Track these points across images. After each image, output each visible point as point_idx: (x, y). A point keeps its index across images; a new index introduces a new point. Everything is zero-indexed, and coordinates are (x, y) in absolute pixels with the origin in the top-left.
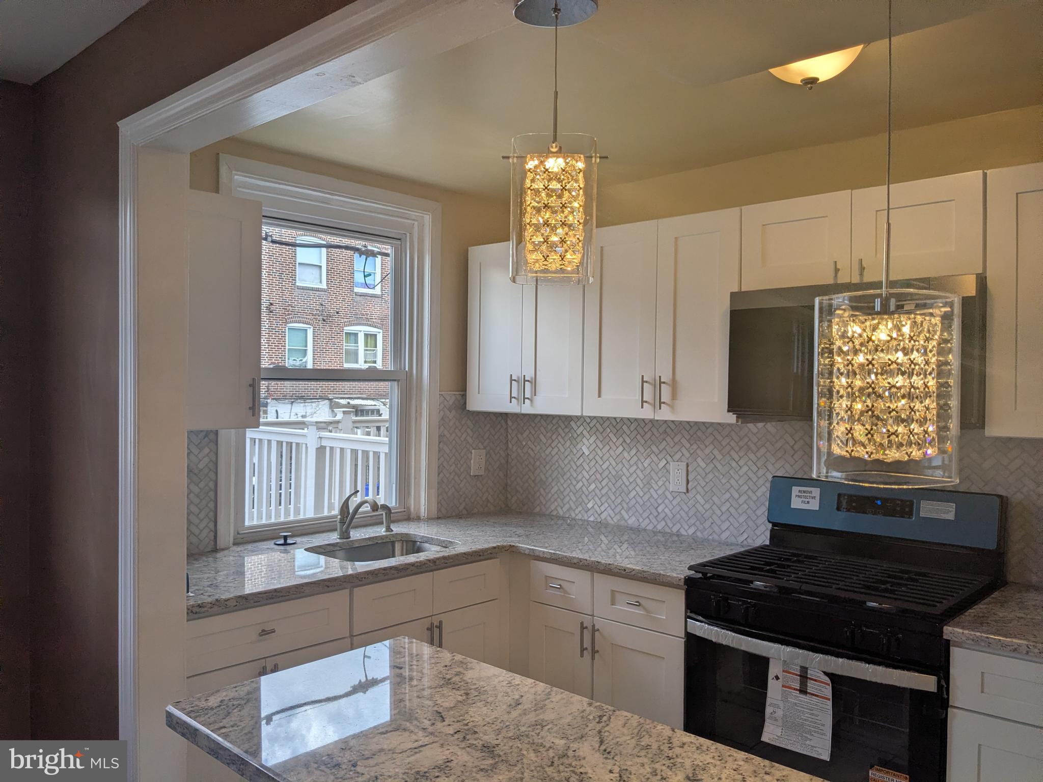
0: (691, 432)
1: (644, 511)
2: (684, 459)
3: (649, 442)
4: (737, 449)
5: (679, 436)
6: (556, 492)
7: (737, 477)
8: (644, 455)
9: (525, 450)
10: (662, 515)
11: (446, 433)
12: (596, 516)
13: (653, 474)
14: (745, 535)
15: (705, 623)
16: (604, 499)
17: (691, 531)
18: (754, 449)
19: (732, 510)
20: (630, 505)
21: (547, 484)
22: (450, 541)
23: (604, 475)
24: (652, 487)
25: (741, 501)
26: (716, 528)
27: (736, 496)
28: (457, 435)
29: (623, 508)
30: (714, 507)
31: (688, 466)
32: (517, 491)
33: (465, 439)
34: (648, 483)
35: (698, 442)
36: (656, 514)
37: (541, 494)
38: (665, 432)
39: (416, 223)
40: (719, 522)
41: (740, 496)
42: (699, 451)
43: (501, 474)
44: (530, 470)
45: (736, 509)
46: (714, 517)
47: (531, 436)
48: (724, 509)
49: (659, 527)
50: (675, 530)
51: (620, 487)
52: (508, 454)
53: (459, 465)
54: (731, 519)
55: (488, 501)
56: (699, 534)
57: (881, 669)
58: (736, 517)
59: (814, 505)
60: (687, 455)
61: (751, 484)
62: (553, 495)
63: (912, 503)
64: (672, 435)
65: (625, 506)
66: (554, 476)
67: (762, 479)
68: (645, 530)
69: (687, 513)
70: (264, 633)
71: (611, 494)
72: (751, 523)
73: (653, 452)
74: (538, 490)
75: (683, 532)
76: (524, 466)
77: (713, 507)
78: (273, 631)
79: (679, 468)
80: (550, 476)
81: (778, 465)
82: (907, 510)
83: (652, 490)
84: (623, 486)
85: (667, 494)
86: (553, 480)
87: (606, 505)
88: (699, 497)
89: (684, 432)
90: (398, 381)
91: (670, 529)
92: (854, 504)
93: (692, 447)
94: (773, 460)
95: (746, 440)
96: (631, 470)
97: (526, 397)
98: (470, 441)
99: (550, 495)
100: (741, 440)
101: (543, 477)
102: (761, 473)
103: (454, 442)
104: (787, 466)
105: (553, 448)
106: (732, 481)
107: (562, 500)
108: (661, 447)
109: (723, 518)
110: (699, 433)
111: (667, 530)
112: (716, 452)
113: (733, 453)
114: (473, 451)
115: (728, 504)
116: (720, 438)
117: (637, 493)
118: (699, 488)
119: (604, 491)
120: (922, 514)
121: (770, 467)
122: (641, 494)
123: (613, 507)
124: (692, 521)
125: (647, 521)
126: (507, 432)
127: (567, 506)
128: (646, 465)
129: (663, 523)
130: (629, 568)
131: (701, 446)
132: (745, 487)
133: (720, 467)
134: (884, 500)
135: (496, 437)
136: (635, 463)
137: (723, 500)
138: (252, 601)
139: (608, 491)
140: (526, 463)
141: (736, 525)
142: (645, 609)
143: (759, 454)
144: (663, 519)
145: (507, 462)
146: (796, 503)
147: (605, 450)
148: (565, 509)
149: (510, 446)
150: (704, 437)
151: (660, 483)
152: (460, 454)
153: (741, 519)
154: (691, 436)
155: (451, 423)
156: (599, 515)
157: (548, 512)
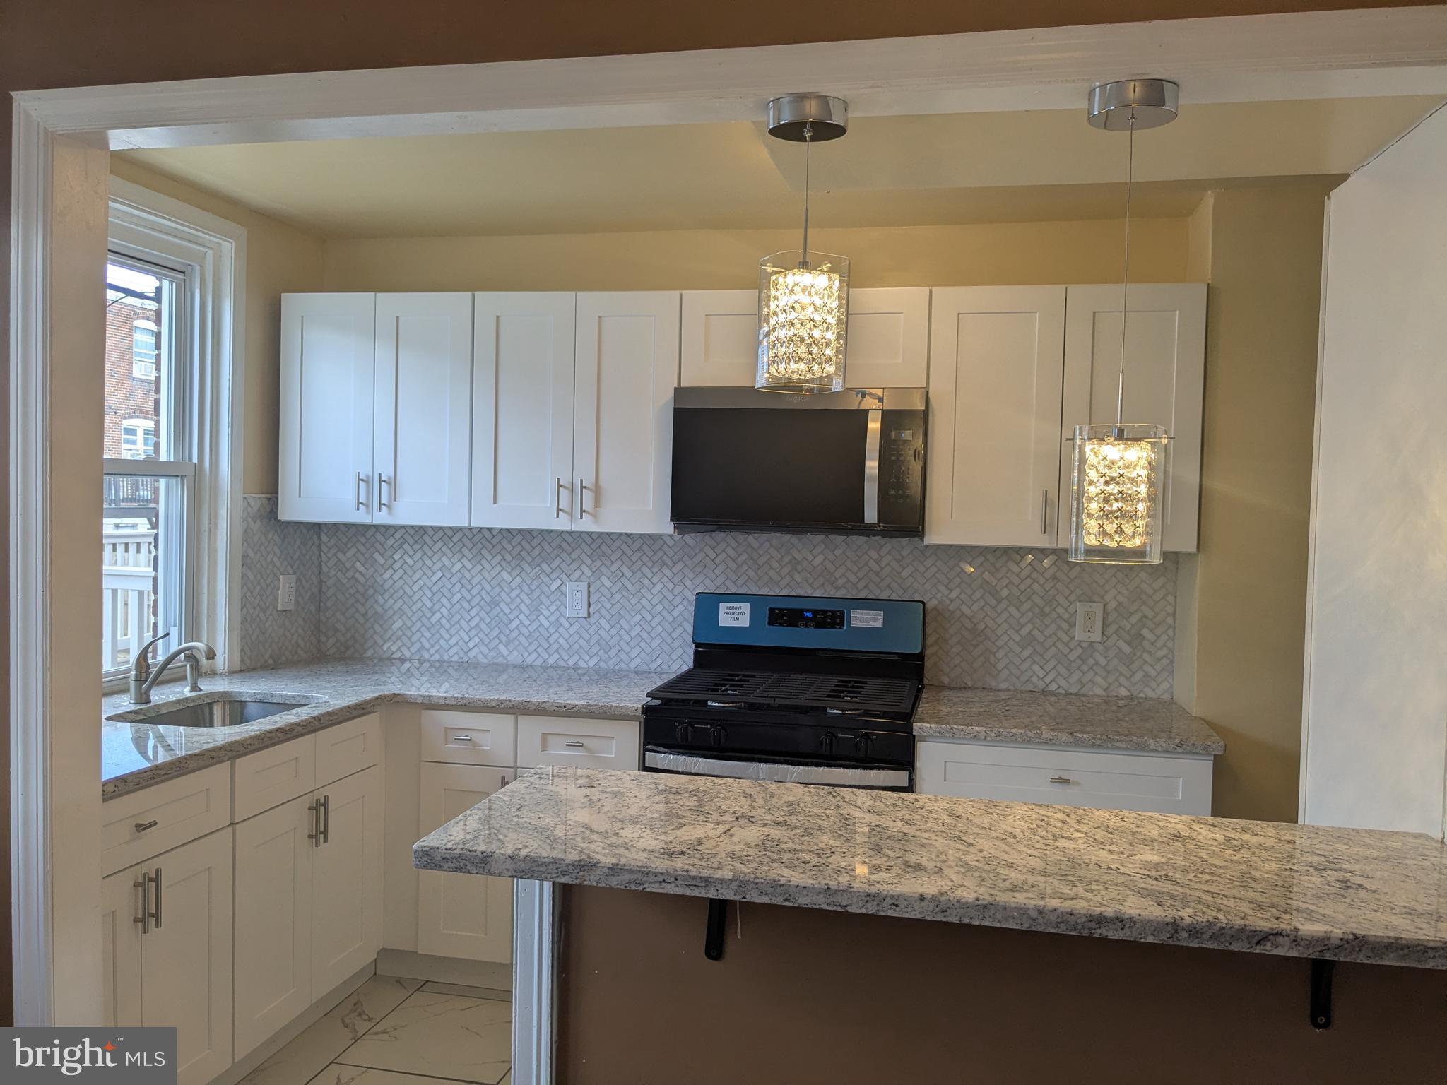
0: (594, 546)
1: (530, 644)
2: (583, 578)
3: (538, 560)
4: (650, 564)
5: (578, 552)
6: (400, 628)
7: (650, 597)
8: (531, 575)
9: (350, 574)
10: (555, 646)
11: (251, 554)
12: (462, 654)
13: (543, 597)
14: (659, 661)
15: (669, 753)
16: (473, 633)
17: (592, 663)
18: (670, 563)
19: (644, 634)
20: (511, 637)
21: (386, 618)
22: (304, 696)
23: (473, 603)
24: (542, 613)
25: (654, 623)
26: (623, 655)
27: (649, 617)
28: (262, 556)
29: (501, 642)
30: (622, 632)
31: (589, 586)
32: (336, 630)
33: (272, 561)
34: (537, 609)
35: (602, 558)
36: (546, 645)
37: (375, 632)
38: (560, 546)
39: (210, 252)
40: (627, 649)
41: (653, 618)
42: (603, 569)
43: (313, 609)
44: (357, 601)
45: (649, 633)
46: (622, 643)
47: (359, 555)
48: (633, 633)
49: (551, 661)
50: (571, 663)
51: (497, 616)
52: (321, 581)
53: (264, 598)
54: (642, 644)
55: (298, 646)
56: (602, 664)
57: (859, 772)
58: (648, 641)
59: (744, 621)
60: (589, 573)
61: (666, 603)
62: (394, 633)
63: (842, 613)
64: (569, 550)
65: (504, 639)
66: (396, 607)
67: (679, 596)
68: (531, 666)
69: (588, 642)
70: (141, 827)
71: (483, 626)
72: (665, 647)
73: (543, 571)
74: (372, 627)
75: (582, 664)
76: (348, 596)
77: (620, 633)
78: (154, 824)
79: (578, 589)
80: (391, 607)
81: (697, 581)
82: (838, 620)
83: (541, 618)
84: (501, 615)
85: (563, 620)
86: (395, 612)
87: (477, 640)
88: (602, 622)
89: (583, 545)
90: (183, 477)
91: (565, 662)
92: (785, 618)
93: (595, 564)
94: (691, 575)
95: (661, 553)
96: (513, 595)
97: (382, 502)
98: (278, 563)
99: (390, 633)
100: (655, 554)
101: (379, 610)
102: (677, 591)
103: (259, 564)
104: (708, 582)
105: (395, 571)
106: (644, 602)
107: (409, 638)
108: (554, 566)
109: (632, 644)
110: (604, 548)
111: (562, 663)
112: (624, 569)
113: (645, 569)
114: (281, 576)
115: (638, 628)
116: (629, 552)
117: (521, 623)
118: (603, 612)
119: (473, 623)
120: (853, 624)
121: (688, 583)
122: (527, 623)
123: (487, 641)
124: (594, 650)
125: (535, 655)
126: (320, 550)
127: (417, 646)
128: (533, 587)
129: (556, 656)
130: (569, 705)
131: (606, 562)
132: (659, 607)
133: (629, 586)
134: (815, 612)
135: (307, 557)
136: (519, 585)
137: (632, 624)
138: (132, 784)
139: (479, 622)
140: (351, 591)
141: (648, 650)
142: (588, 750)
143: (675, 570)
144: (557, 650)
145: (320, 591)
146: (724, 621)
147: (474, 572)
148: (413, 650)
149: (325, 569)
150: (610, 552)
151: (553, 608)
152: (265, 580)
153: (655, 643)
154: (594, 551)
155: (256, 539)
156: (466, 653)
157: (387, 655)
